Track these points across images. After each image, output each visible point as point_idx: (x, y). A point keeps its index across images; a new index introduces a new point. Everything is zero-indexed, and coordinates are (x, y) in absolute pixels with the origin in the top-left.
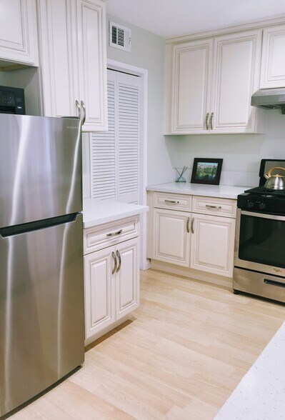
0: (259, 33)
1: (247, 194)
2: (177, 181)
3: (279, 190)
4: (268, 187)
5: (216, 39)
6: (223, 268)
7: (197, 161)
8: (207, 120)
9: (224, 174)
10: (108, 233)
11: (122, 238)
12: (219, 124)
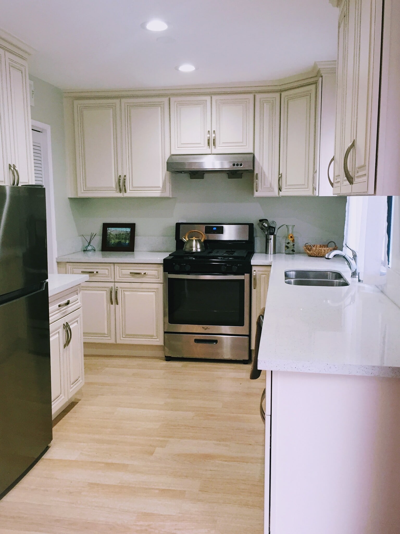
0: (166, 100)
1: (172, 257)
2: (84, 251)
3: (197, 252)
4: (187, 250)
5: (123, 100)
6: (152, 336)
7: (106, 226)
8: (119, 182)
9: (138, 240)
10: (59, 304)
11: (70, 308)
12: (133, 187)
